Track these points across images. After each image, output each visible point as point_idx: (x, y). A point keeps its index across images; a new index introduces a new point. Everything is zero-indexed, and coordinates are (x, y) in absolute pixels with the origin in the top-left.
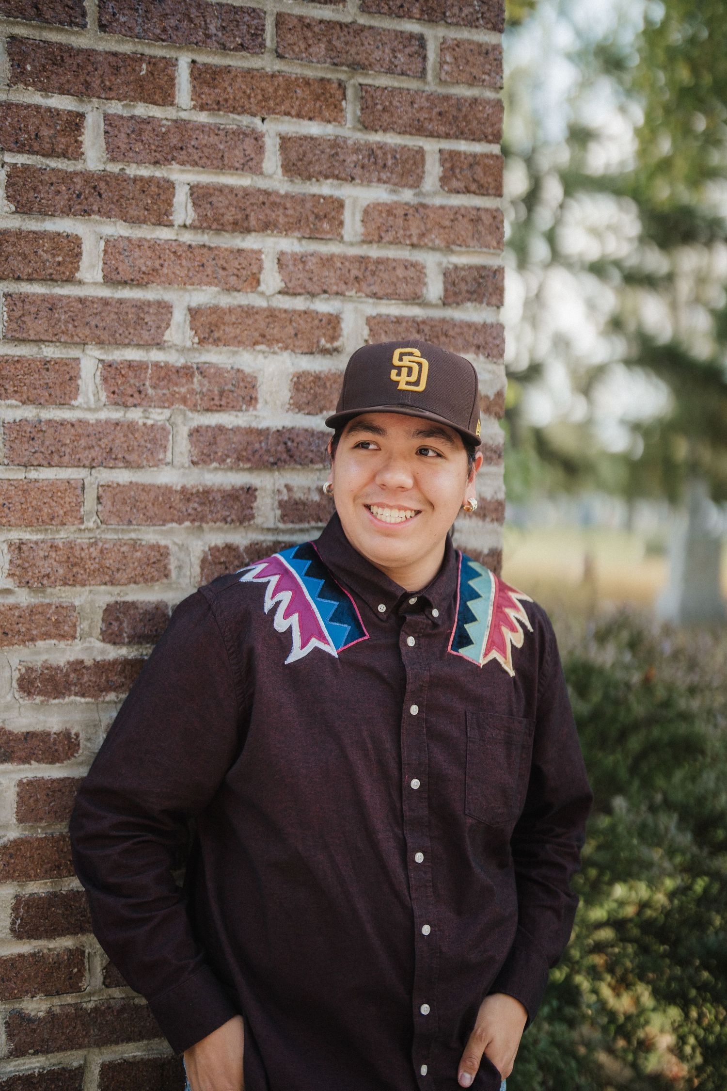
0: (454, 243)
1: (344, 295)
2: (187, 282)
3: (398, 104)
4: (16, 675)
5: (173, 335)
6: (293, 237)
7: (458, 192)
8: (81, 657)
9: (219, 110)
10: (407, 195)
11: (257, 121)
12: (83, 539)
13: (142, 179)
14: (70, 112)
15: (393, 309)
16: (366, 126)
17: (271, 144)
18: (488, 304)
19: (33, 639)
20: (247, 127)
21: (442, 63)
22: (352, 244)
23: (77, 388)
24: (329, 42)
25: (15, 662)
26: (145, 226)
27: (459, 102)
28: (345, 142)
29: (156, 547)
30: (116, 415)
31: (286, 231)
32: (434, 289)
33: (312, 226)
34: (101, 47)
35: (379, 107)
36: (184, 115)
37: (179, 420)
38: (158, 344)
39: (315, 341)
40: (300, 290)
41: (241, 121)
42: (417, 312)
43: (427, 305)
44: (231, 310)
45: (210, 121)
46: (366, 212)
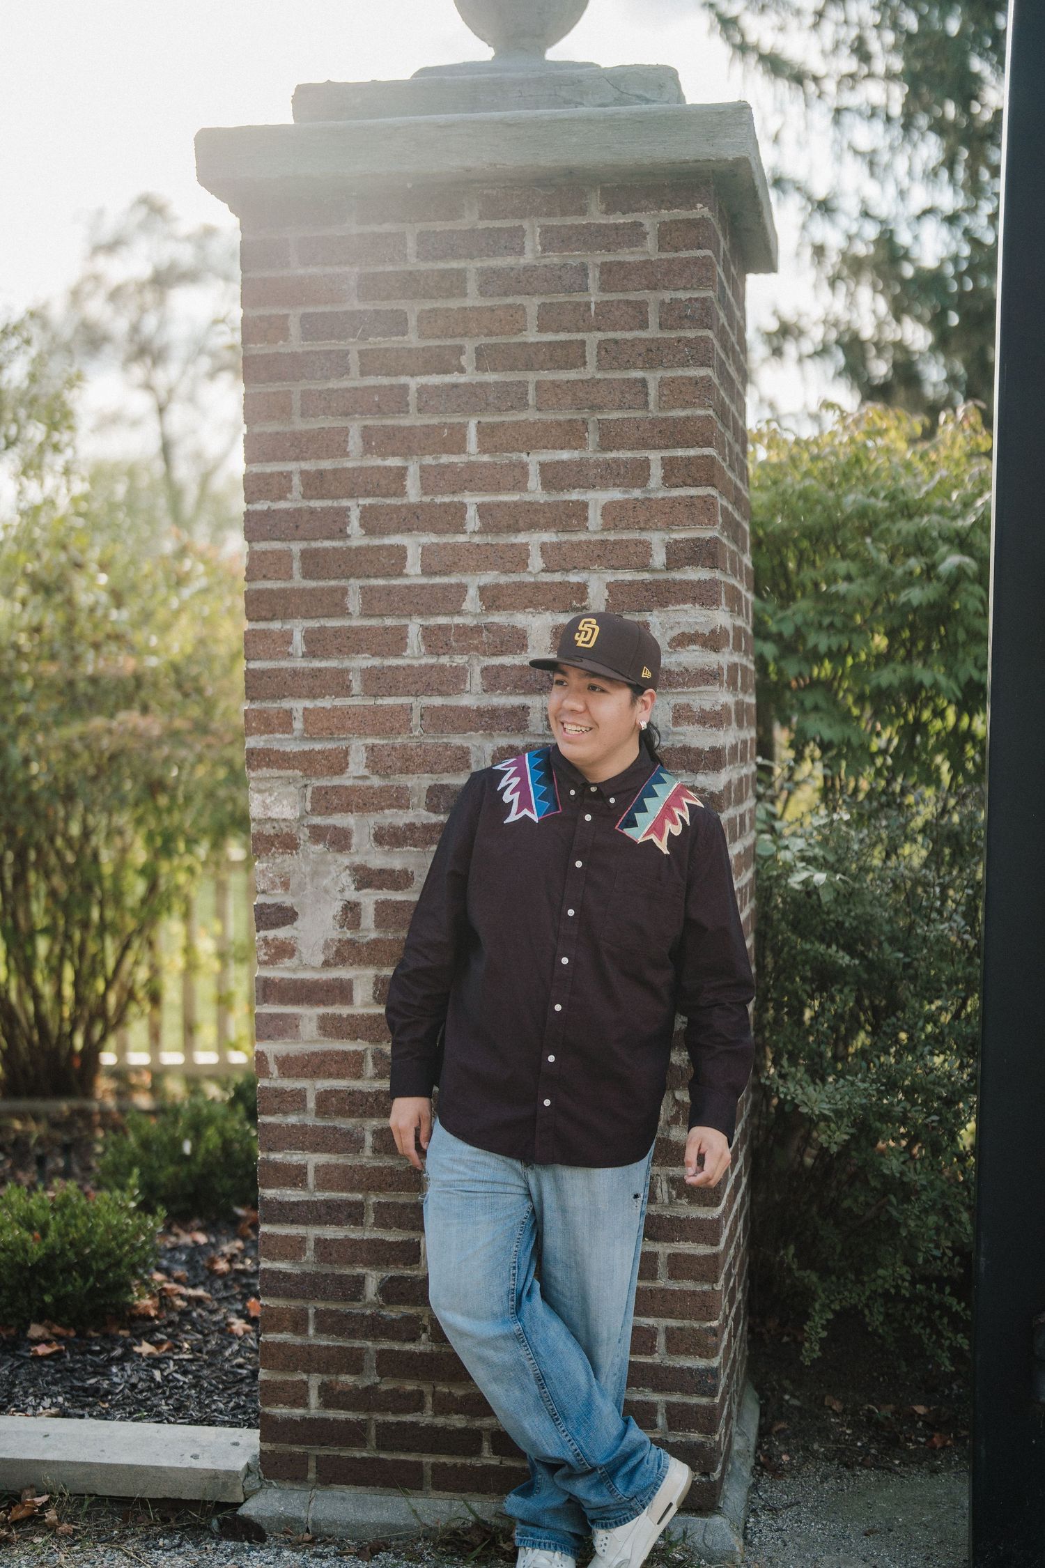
0: (673, 524)
1: (590, 569)
2: (478, 569)
3: (627, 429)
4: (372, 831)
5: (467, 605)
6: (551, 532)
7: (678, 487)
8: (413, 821)
9: (496, 452)
10: (637, 493)
11: (524, 456)
12: (412, 743)
13: (444, 504)
14: (398, 468)
15: (627, 576)
16: (604, 448)
17: (534, 470)
18: (702, 566)
19: (382, 809)
20: (516, 460)
21: (661, 395)
22: (595, 532)
23: (406, 644)
24: (574, 394)
25: (372, 823)
26: (448, 535)
27: (676, 421)
28: (588, 461)
29: (461, 748)
30: (432, 660)
31: (545, 528)
32: (659, 559)
33: (564, 523)
34: (418, 423)
35: (613, 433)
36: (473, 458)
37: (475, 662)
38: (459, 612)
39: (568, 602)
40: (557, 568)
41: (512, 457)
42: (646, 576)
43: (653, 571)
44: (508, 586)
45: (491, 460)
46: (604, 508)
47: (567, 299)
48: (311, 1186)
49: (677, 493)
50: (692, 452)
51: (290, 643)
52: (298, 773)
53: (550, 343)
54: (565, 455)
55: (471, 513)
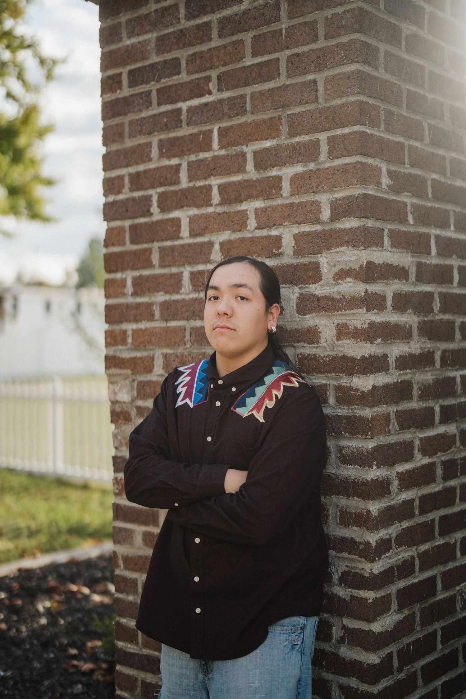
0: (334, 187)
1: (283, 225)
2: (220, 230)
3: (305, 119)
5: (214, 256)
6: (260, 200)
7: (338, 158)
9: (228, 147)
10: (312, 166)
11: (244, 147)
12: (186, 353)
13: (201, 187)
14: (177, 165)
15: (306, 228)
16: (291, 135)
17: (250, 157)
18: (354, 217)
20: (240, 151)
21: (326, 90)
22: (287, 198)
23: (182, 284)
24: (273, 99)
26: (203, 208)
27: (336, 107)
28: (281, 146)
31: (257, 198)
32: (326, 214)
33: (268, 193)
34: (187, 133)
35: (296, 124)
36: (216, 153)
38: (209, 261)
39: (271, 250)
40: (264, 226)
41: (237, 150)
42: (318, 227)
43: (322, 223)
44: (236, 240)
45: (226, 153)
46: (292, 179)
47: (269, 29)
48: (140, 644)
49: (337, 162)
50: (347, 130)
51: (125, 286)
52: (129, 372)
53: (258, 64)
54: (268, 144)
55: (215, 192)
